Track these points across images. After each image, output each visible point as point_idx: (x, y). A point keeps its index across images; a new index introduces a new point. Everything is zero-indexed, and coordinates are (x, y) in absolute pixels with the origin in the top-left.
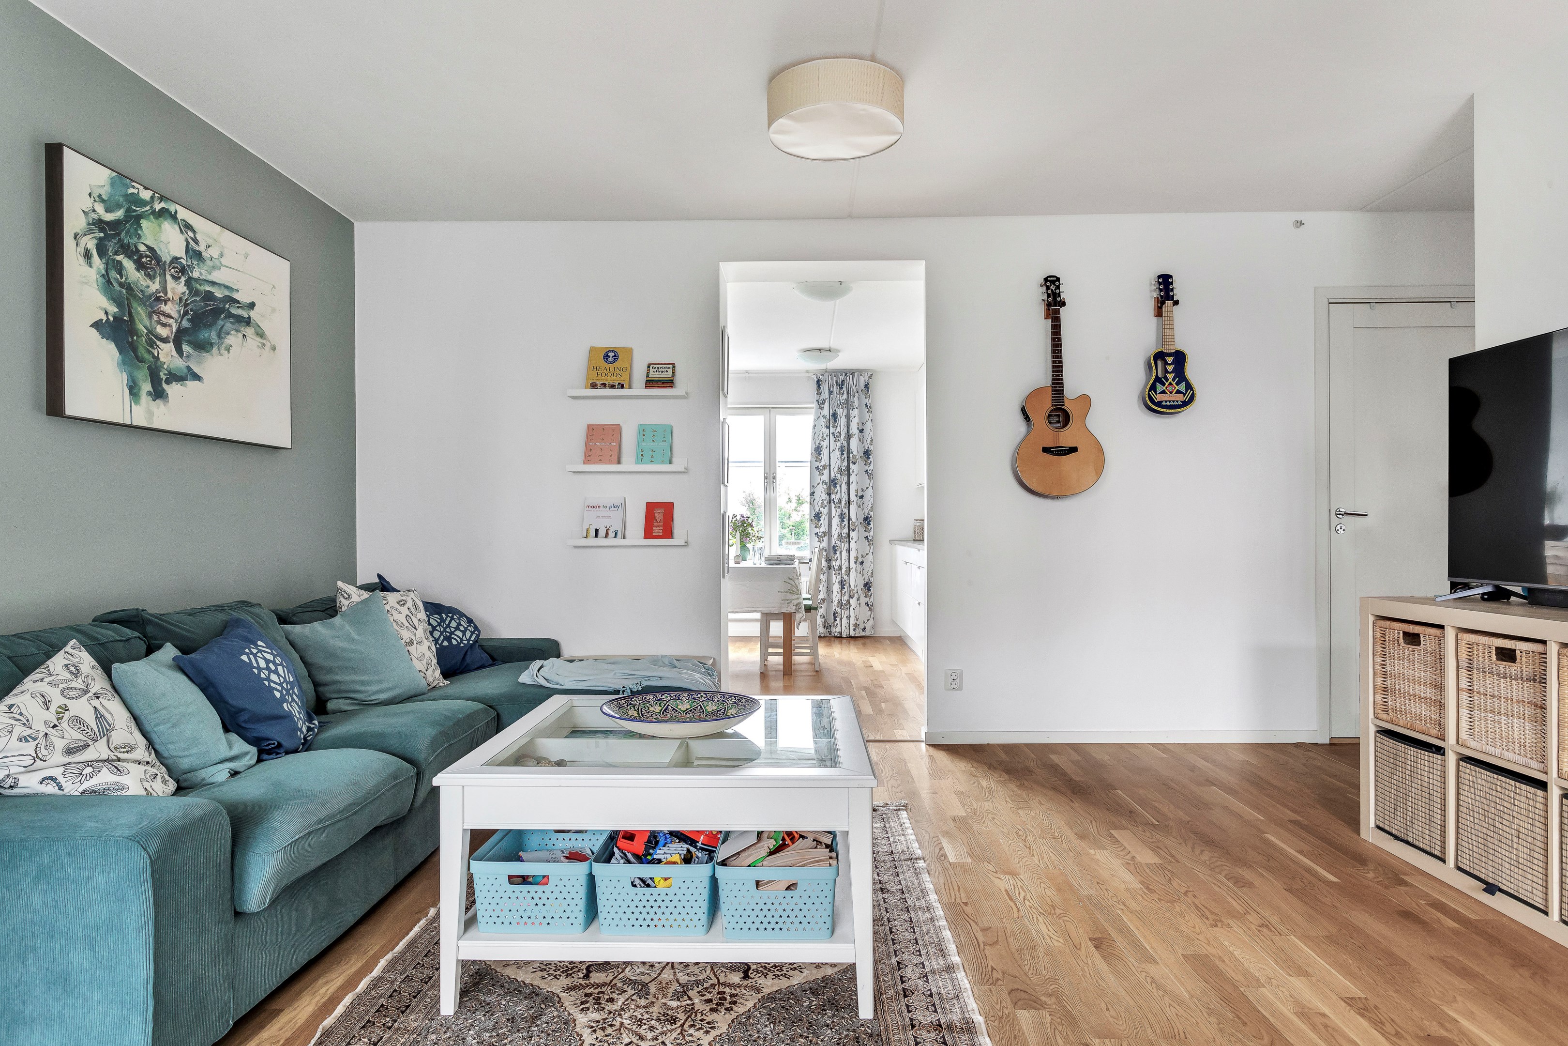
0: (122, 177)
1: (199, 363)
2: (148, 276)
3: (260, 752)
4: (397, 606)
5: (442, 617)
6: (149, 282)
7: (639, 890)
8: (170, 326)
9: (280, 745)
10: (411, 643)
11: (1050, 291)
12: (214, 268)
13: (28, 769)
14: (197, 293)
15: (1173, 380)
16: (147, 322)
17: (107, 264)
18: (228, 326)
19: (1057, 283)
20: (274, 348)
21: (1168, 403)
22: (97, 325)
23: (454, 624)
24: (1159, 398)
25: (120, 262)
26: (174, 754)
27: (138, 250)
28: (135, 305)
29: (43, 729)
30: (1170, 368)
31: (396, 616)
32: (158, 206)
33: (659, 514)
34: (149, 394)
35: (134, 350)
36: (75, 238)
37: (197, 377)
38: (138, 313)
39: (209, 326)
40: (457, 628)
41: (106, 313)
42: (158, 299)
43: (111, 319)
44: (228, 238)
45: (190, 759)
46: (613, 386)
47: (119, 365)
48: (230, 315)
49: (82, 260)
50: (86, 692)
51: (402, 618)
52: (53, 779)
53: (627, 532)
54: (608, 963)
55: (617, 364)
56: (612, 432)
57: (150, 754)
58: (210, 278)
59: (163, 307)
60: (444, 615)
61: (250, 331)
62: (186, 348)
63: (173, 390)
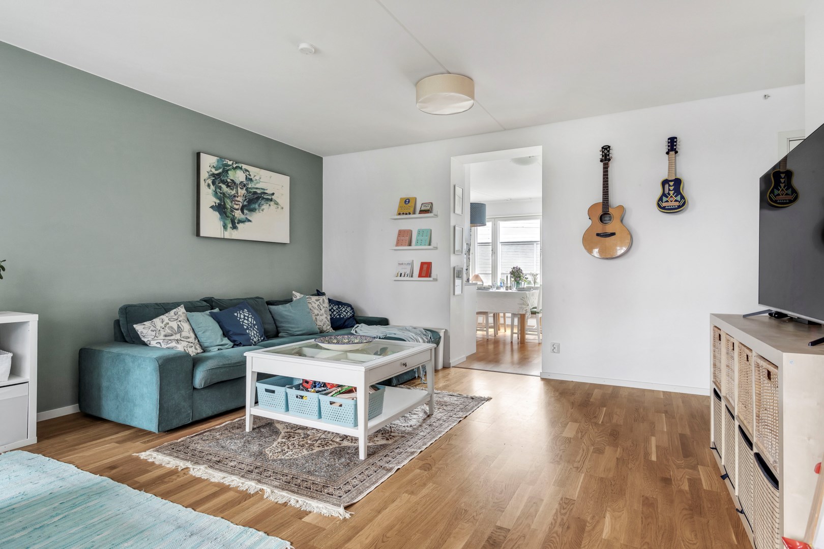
0: (221, 158)
1: (251, 216)
2: (231, 189)
3: (234, 345)
4: (315, 301)
5: (339, 306)
6: (231, 191)
7: (298, 399)
8: (239, 205)
9: (240, 343)
10: (318, 315)
11: (604, 154)
12: (257, 183)
13: (153, 339)
14: (250, 192)
15: (673, 195)
16: (230, 204)
17: (216, 187)
18: (263, 202)
19: (608, 149)
20: (282, 208)
21: (669, 207)
22: (212, 207)
23: (344, 310)
24: (664, 204)
25: (220, 186)
26: (203, 341)
27: (227, 181)
28: (226, 199)
29: (159, 328)
30: (672, 188)
31: (313, 304)
32: (235, 166)
33: (425, 267)
34: (231, 227)
35: (226, 214)
36: (204, 180)
37: (249, 221)
38: (227, 202)
39: (255, 203)
40: (344, 311)
41: (215, 203)
42: (235, 196)
43: (217, 204)
44: (263, 172)
45: (207, 343)
46: (406, 214)
47: (219, 219)
48: (264, 198)
49: (207, 187)
50: (177, 320)
51: (316, 306)
52: (160, 343)
53: (413, 275)
54: (307, 427)
55: (409, 205)
56: (409, 233)
57: (195, 340)
58: (255, 187)
59: (237, 199)
60: (340, 306)
61: (272, 203)
62: (245, 211)
63: (240, 226)
